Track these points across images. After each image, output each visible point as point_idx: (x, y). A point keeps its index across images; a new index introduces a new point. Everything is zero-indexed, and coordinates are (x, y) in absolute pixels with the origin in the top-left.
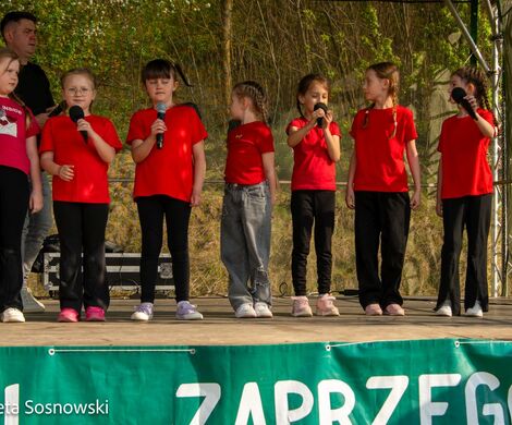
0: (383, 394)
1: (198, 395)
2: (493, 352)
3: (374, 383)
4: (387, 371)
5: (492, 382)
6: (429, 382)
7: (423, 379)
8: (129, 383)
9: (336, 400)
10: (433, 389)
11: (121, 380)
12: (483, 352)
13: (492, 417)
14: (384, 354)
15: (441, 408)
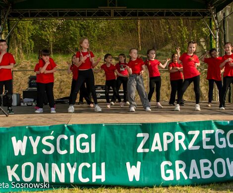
0: (193, 136)
1: (142, 136)
2: (223, 124)
3: (190, 133)
4: (194, 129)
5: (222, 132)
6: (205, 132)
7: (203, 131)
8: (124, 133)
9: (180, 138)
10: (206, 134)
11: (122, 132)
12: (220, 124)
13: (222, 142)
14: (193, 125)
15: (209, 139)
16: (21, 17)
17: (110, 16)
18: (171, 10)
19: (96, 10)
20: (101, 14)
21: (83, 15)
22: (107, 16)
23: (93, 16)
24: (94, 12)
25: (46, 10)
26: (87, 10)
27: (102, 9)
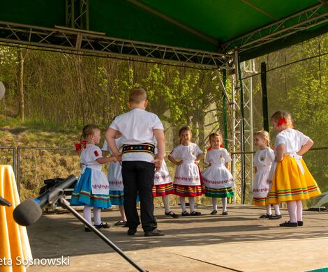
18: (174, 49)
26: (32, 29)
27: (60, 31)
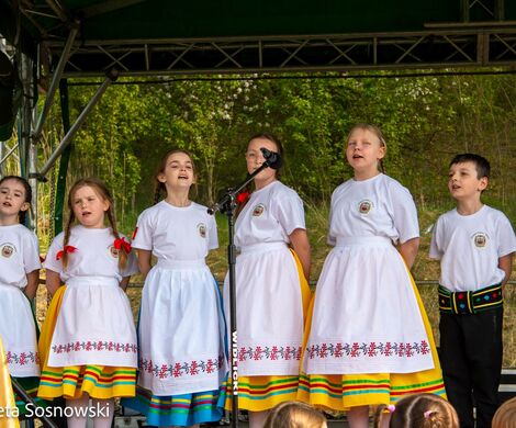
16: (114, 72)
17: (475, 59)
19: (415, 37)
20: (434, 53)
21: (362, 57)
22: (459, 58)
23: (404, 61)
24: (407, 46)
25: (214, 42)
26: (376, 39)
27: (437, 33)
